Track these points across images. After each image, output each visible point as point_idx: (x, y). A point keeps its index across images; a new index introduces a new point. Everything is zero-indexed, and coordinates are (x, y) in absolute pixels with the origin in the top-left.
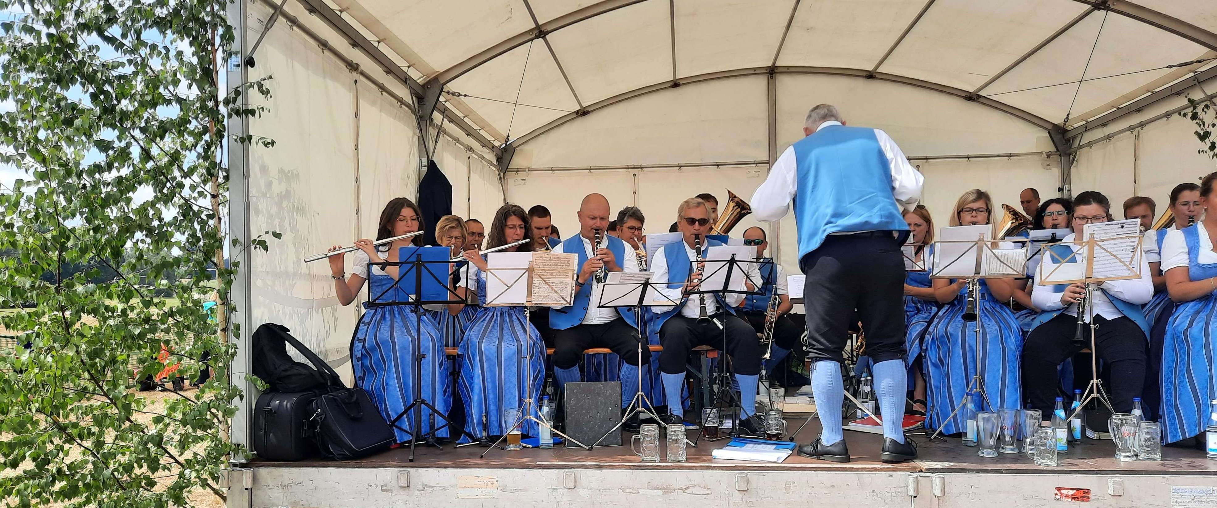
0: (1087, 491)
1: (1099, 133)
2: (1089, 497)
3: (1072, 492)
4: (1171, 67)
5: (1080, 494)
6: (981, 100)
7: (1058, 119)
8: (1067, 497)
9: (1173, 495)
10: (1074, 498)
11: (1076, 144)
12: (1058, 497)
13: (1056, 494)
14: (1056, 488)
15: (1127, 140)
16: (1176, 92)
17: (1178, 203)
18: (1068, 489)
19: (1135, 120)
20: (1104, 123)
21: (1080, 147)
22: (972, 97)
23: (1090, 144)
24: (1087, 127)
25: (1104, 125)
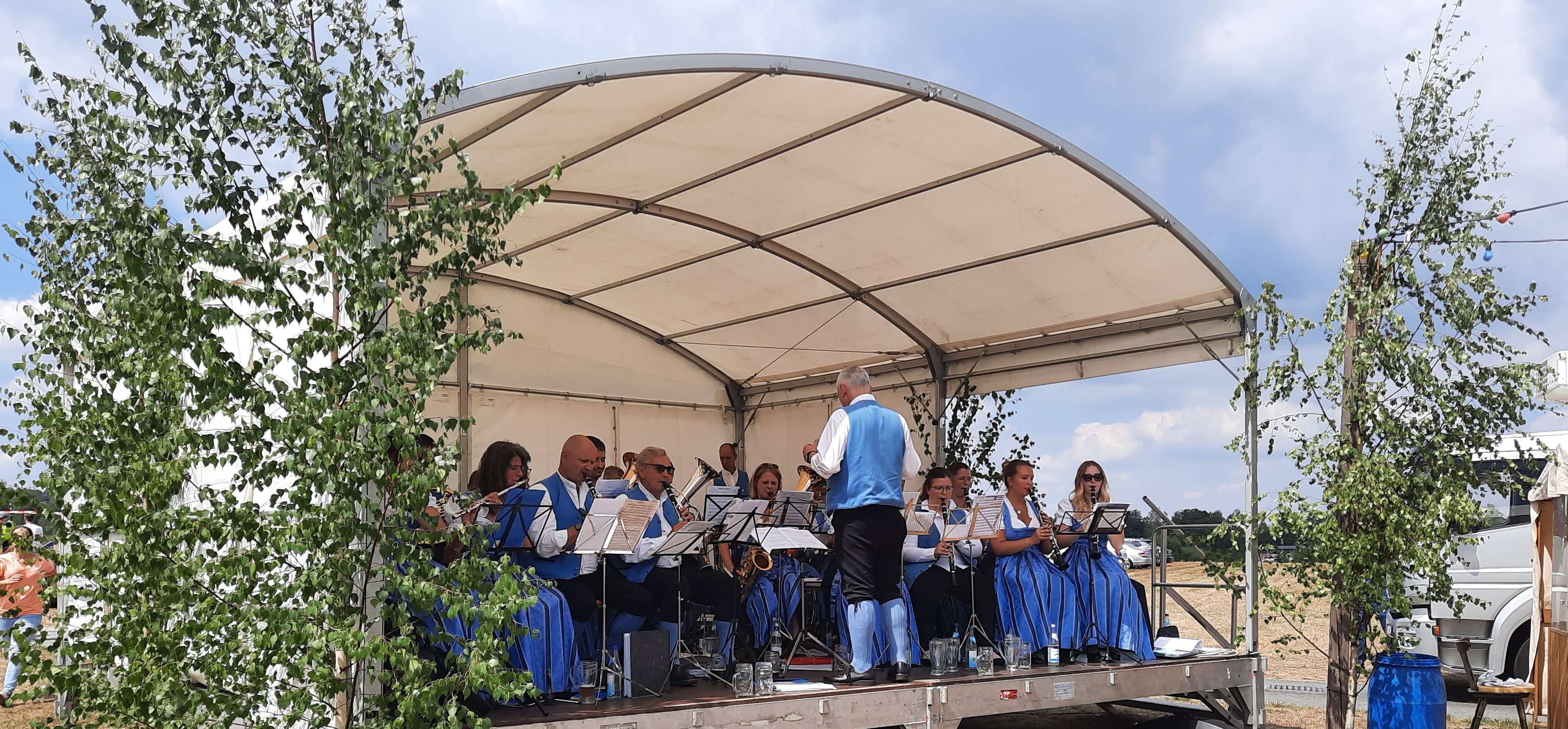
0: (1015, 691)
2: (1016, 696)
3: (1008, 693)
4: (883, 351)
5: (1012, 694)
6: (672, 345)
8: (1006, 697)
9: (1055, 690)
10: (1010, 697)
12: (1002, 697)
14: (1001, 691)
18: (1006, 691)
20: (790, 387)
21: (760, 406)
22: (664, 341)
23: (772, 405)
24: (769, 388)
25: (790, 389)
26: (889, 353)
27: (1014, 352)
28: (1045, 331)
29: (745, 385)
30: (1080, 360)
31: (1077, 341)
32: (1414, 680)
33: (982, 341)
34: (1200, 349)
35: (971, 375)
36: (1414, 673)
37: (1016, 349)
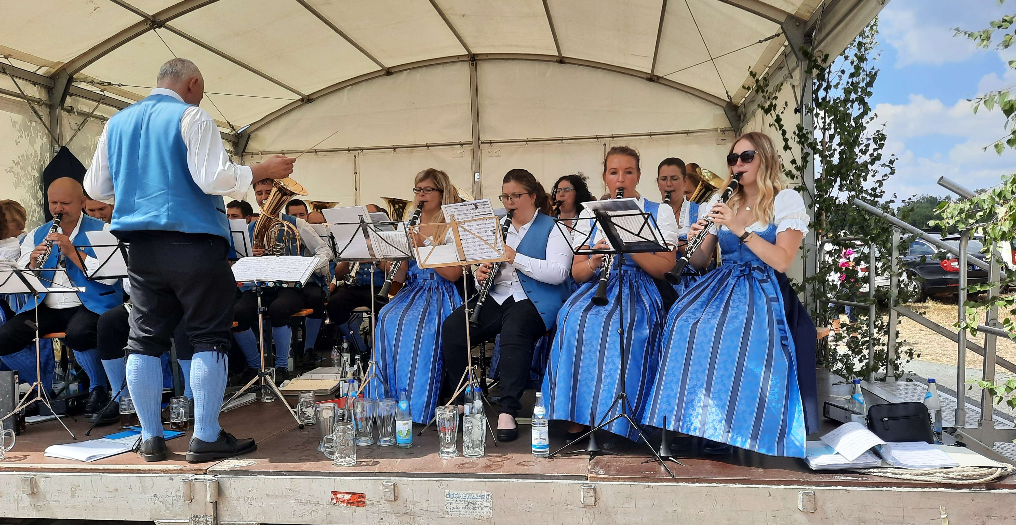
0: (362, 496)
2: (364, 502)
3: (348, 497)
4: (761, 41)
5: (356, 499)
6: (661, 81)
8: (343, 501)
9: (447, 500)
10: (350, 503)
12: (334, 502)
13: (332, 499)
14: (332, 492)
16: (778, 65)
18: (344, 493)
22: (653, 79)
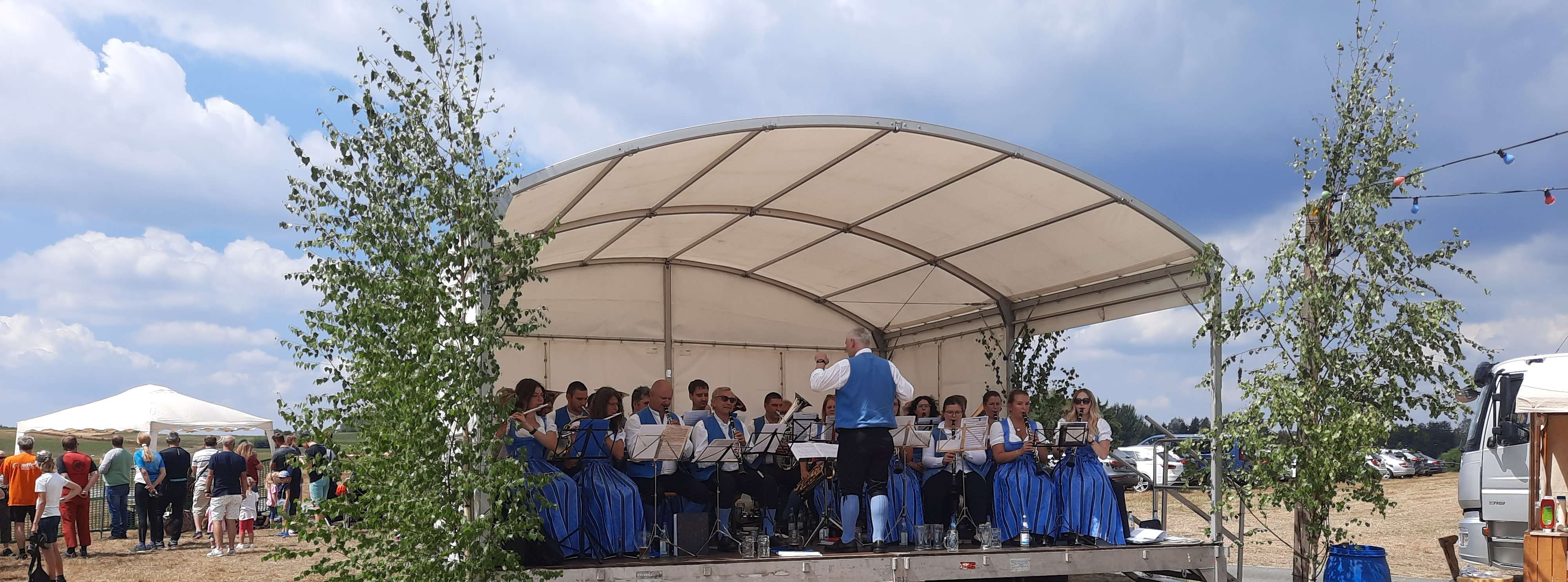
0: (974, 564)
1: (910, 339)
3: (967, 564)
4: (967, 304)
5: (971, 565)
6: (826, 303)
7: (880, 323)
8: (965, 567)
9: (1011, 564)
10: (969, 567)
11: (892, 344)
12: (961, 568)
13: (961, 566)
14: (960, 563)
15: (932, 348)
16: (968, 320)
17: (988, 403)
19: (938, 334)
20: (915, 332)
21: (896, 347)
22: (820, 301)
23: (903, 346)
24: (901, 333)
25: (915, 334)
26: (973, 304)
27: (1058, 301)
28: (1078, 284)
29: (886, 331)
30: (1102, 306)
31: (1100, 291)
32: (1357, 568)
33: (1036, 293)
34: (1179, 297)
35: (1030, 320)
36: (1356, 562)
37: (1059, 299)
